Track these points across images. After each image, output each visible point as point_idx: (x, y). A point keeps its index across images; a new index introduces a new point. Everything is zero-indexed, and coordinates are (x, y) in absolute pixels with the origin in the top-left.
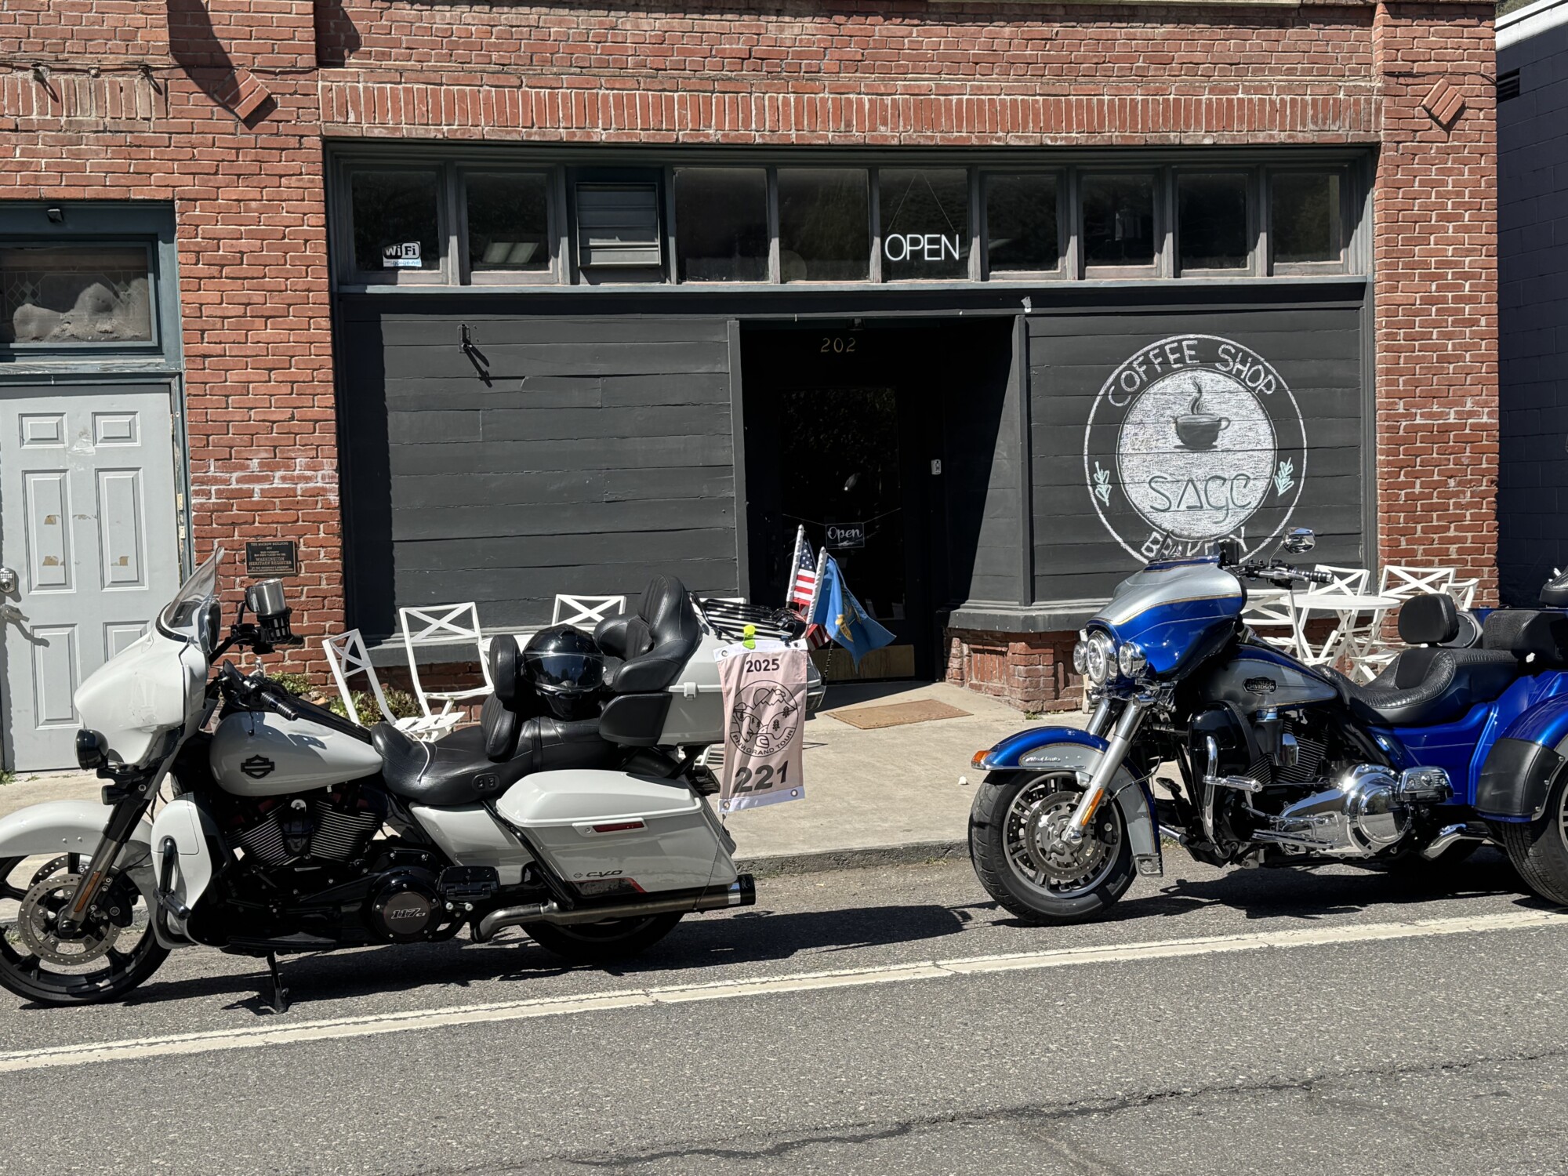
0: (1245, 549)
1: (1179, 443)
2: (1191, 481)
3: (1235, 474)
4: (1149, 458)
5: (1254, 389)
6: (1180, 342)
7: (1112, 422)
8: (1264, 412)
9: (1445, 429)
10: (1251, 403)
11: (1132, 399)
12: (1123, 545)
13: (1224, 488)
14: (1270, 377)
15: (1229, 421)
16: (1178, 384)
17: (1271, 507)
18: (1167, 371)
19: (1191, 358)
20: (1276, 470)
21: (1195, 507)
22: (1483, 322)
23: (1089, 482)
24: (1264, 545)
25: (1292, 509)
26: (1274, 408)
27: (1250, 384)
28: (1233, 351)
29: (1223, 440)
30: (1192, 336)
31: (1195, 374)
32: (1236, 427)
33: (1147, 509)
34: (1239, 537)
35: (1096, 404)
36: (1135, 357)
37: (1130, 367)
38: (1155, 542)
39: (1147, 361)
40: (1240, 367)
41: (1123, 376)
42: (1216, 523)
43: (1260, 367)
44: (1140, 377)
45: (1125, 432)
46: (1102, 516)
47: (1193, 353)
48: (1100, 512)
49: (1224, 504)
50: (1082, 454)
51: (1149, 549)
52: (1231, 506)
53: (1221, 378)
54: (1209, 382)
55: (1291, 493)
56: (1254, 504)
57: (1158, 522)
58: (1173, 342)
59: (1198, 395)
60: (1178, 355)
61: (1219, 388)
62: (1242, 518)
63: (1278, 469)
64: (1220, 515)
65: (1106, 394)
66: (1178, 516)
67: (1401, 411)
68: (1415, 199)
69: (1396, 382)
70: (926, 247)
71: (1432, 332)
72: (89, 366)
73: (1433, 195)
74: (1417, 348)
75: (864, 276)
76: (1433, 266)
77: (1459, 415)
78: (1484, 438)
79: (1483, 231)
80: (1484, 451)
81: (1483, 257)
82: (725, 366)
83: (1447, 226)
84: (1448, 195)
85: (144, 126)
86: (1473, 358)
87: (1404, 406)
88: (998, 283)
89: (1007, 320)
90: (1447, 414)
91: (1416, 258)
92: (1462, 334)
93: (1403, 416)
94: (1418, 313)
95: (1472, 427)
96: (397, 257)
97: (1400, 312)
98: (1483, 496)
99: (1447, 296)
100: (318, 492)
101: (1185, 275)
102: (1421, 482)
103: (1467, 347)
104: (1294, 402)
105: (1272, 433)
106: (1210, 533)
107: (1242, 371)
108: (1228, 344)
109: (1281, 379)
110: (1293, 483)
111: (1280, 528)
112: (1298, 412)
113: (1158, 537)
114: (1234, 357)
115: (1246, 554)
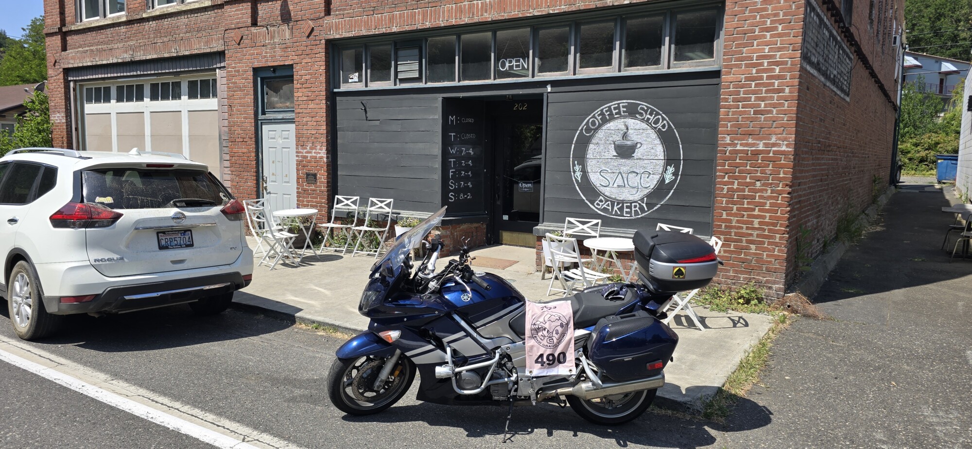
0: (646, 209)
1: (615, 154)
2: (620, 173)
3: (643, 171)
4: (600, 161)
5: (656, 128)
6: (619, 104)
7: (584, 143)
8: (660, 140)
9: (756, 153)
10: (653, 135)
11: (594, 132)
12: (586, 201)
13: (636, 178)
14: (665, 122)
15: (642, 144)
16: (616, 125)
17: (661, 188)
18: (612, 118)
19: (624, 112)
21: (622, 186)
22: (787, 90)
23: (572, 171)
24: (656, 208)
25: (672, 191)
26: (666, 138)
27: (653, 125)
28: (646, 108)
29: (638, 153)
30: (624, 101)
31: (625, 120)
32: (645, 147)
33: (598, 185)
34: (643, 203)
35: (577, 134)
36: (596, 112)
37: (594, 117)
38: (601, 201)
39: (602, 114)
40: (649, 117)
41: (590, 121)
42: (631, 195)
43: (660, 117)
44: (598, 121)
45: (590, 148)
46: (577, 187)
47: (625, 109)
48: (576, 185)
49: (636, 185)
50: (570, 158)
51: (598, 204)
52: (640, 187)
53: (639, 122)
54: (632, 124)
55: (672, 183)
56: (652, 187)
57: (603, 192)
58: (615, 104)
59: (626, 131)
60: (617, 111)
61: (637, 127)
62: (646, 193)
63: (666, 169)
64: (634, 191)
65: (582, 129)
66: (613, 190)
67: (728, 142)
68: (746, 20)
69: (726, 127)
70: (515, 64)
71: (751, 97)
72: (280, 116)
73: (758, 17)
74: (741, 106)
75: (489, 78)
76: (755, 58)
77: (766, 145)
78: (783, 159)
79: (792, 36)
80: (782, 166)
81: (790, 51)
82: (438, 116)
83: (766, 35)
84: (768, 16)
85: (287, 41)
86: (778, 113)
87: (730, 139)
88: (536, 79)
89: (542, 95)
90: (758, 144)
91: (744, 55)
92: (772, 98)
93: (729, 145)
94: (742, 87)
95: (775, 152)
96: (352, 79)
97: (731, 86)
98: (780, 193)
99: (763, 76)
100: (321, 158)
101: (626, 71)
102: (738, 182)
103: (774, 106)
104: (677, 135)
105: (664, 151)
106: (628, 199)
107: (650, 119)
108: (643, 105)
109: (670, 123)
110: (674, 177)
111: (665, 200)
112: (679, 140)
113: (603, 199)
114: (646, 112)
115: (646, 212)
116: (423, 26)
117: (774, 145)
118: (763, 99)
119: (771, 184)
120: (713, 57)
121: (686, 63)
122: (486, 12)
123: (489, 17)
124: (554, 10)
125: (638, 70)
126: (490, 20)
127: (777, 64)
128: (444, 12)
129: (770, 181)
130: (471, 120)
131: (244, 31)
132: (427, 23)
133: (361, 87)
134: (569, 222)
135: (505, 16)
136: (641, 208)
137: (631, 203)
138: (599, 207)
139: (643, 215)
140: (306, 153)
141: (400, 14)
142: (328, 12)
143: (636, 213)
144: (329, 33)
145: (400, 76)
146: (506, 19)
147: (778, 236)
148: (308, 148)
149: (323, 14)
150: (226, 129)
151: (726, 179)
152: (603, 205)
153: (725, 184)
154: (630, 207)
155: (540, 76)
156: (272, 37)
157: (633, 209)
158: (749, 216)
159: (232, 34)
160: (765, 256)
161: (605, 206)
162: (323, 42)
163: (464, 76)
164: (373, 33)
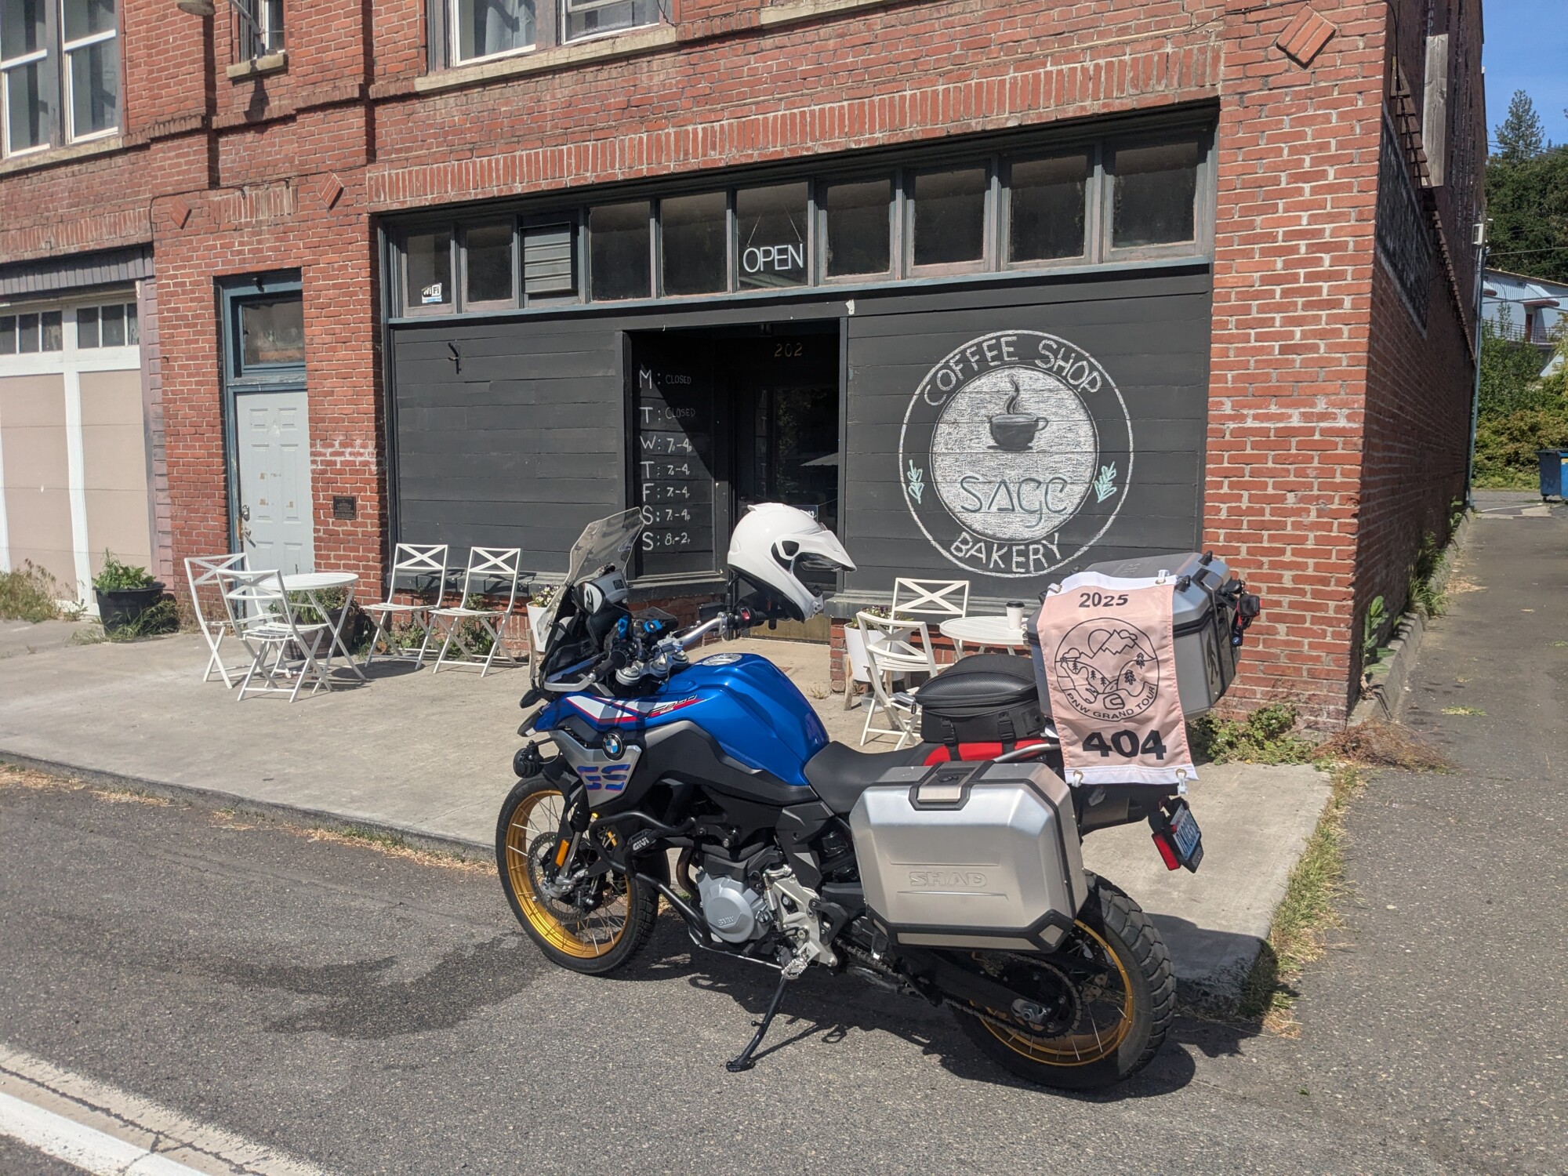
0: (1058, 556)
1: (992, 443)
2: (1003, 482)
3: (1051, 477)
4: (961, 458)
5: (1076, 387)
6: (998, 338)
7: (928, 420)
8: (1086, 412)
9: (1286, 434)
10: (1071, 402)
11: (947, 398)
12: (933, 542)
13: (1038, 492)
14: (1095, 374)
15: (1048, 422)
16: (996, 381)
17: (1089, 512)
18: (984, 368)
19: (1010, 354)
20: (1097, 475)
21: (1007, 509)
22: (1348, 302)
23: (902, 479)
25: (1113, 517)
26: (1096, 406)
27: (1071, 381)
28: (1055, 346)
29: (1041, 440)
30: (1010, 332)
31: (1013, 371)
32: (1055, 427)
33: (958, 509)
34: (1053, 543)
35: (912, 403)
36: (951, 355)
37: (946, 366)
38: (965, 542)
39: (964, 359)
40: (1062, 363)
41: (939, 375)
42: (1028, 527)
43: (1085, 363)
44: (957, 376)
45: (939, 432)
46: (913, 513)
47: (1011, 349)
48: (912, 509)
49: (1038, 507)
50: (898, 452)
51: (959, 549)
52: (1045, 510)
53: (1041, 375)
54: (1027, 380)
55: (1112, 500)
56: (1070, 510)
57: (969, 522)
58: (991, 339)
59: (1015, 394)
60: (995, 353)
61: (1039, 385)
62: (1057, 523)
63: (1100, 473)
64: (1033, 519)
65: (922, 394)
66: (989, 519)
67: (1229, 411)
68: (1261, 159)
69: (1224, 378)
70: (777, 257)
71: (1274, 318)
72: (275, 378)
73: (1286, 152)
74: (1253, 338)
75: (725, 289)
76: (1280, 238)
77: (1306, 417)
78: (1340, 446)
79: (1355, 190)
80: (1341, 460)
81: (1353, 222)
82: (614, 371)
83: (1303, 188)
84: (1306, 149)
85: (288, 218)
86: (1330, 348)
87: (1233, 406)
88: (823, 288)
89: (835, 322)
90: (1290, 416)
91: (1259, 231)
92: (1316, 319)
93: (1231, 418)
94: (1257, 296)
95: (1323, 431)
96: (429, 295)
97: (1233, 296)
98: (1336, 515)
99: (1298, 274)
100: (366, 464)
101: (1011, 268)
102: (1250, 496)
103: (1322, 334)
104: (1122, 401)
105: (1094, 435)
106: (1021, 537)
107: (1064, 368)
108: (1049, 339)
109: (1107, 376)
110: (1115, 489)
111: (1098, 537)
112: (1125, 411)
113: (968, 537)
114: (1056, 353)
115: (1060, 561)
116: (579, 180)
117: (1323, 417)
118: (1298, 321)
119: (1318, 497)
120: (1192, 239)
121: (1136, 251)
122: (714, 148)
123: (720, 159)
124: (859, 142)
125: (1037, 266)
126: (722, 164)
127: (1326, 248)
128: (622, 150)
129: (1315, 492)
130: (684, 380)
131: (194, 200)
132: (589, 174)
133: (447, 312)
134: (903, 588)
135: (755, 155)
136: (1049, 555)
137: (1027, 545)
138: (960, 555)
139: (1053, 568)
140: (333, 454)
141: (529, 156)
142: (371, 155)
143: (1038, 565)
144: (376, 199)
145: (531, 288)
146: (756, 163)
147: (1332, 604)
148: (337, 443)
149: (363, 159)
150: (160, 410)
151: (1225, 490)
152: (968, 550)
153: (1224, 499)
154: (1024, 553)
155: (830, 282)
156: (254, 210)
157: (1032, 557)
158: (1273, 565)
159: (168, 205)
160: (1306, 647)
161: (972, 552)
162: (365, 216)
163: (671, 287)
164: (473, 197)
